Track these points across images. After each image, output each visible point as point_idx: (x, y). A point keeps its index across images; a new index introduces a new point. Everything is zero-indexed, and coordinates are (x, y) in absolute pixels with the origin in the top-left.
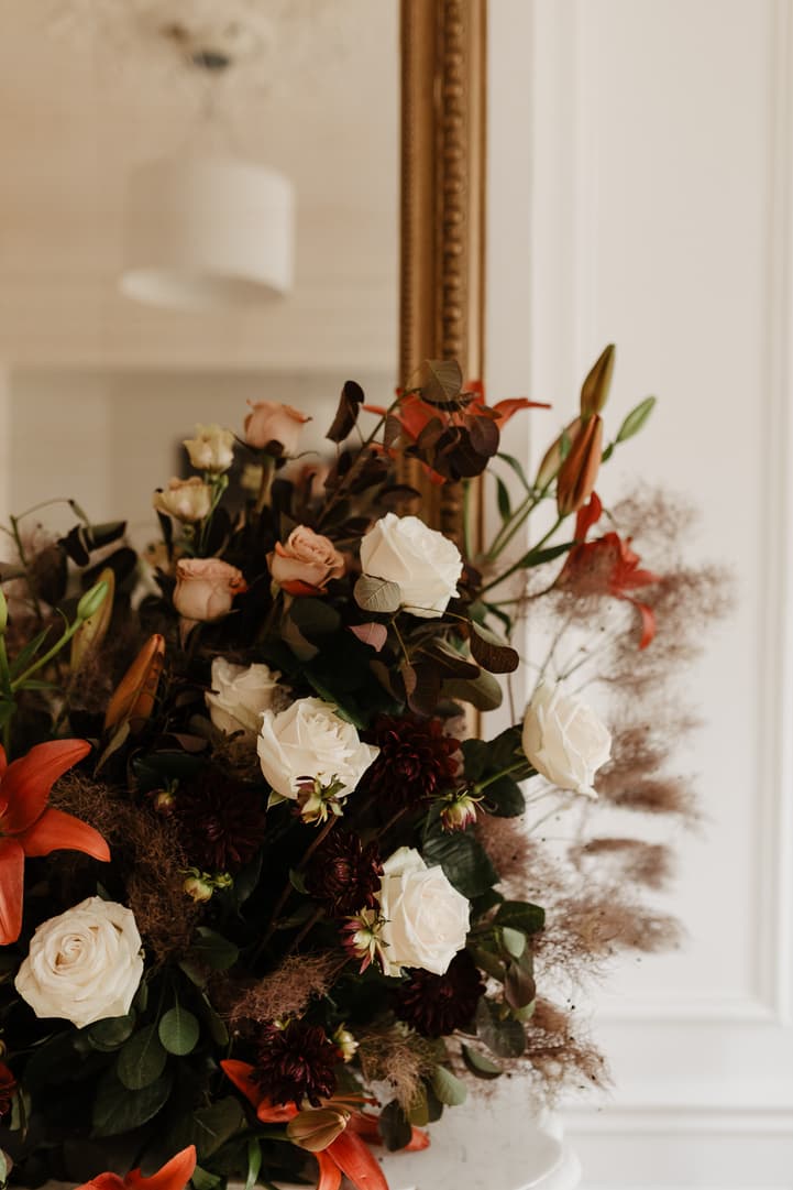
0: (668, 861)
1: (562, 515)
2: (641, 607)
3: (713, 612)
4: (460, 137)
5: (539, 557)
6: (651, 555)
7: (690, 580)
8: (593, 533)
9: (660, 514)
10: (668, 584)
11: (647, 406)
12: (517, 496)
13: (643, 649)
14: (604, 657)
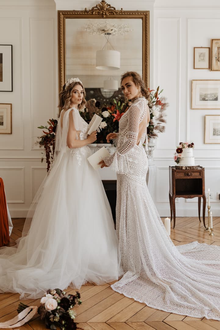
0: (165, 128)
1: (155, 98)
2: (162, 106)
3: (167, 106)
4: (147, 68)
5: (154, 102)
6: (163, 102)
7: (166, 104)
8: (158, 100)
9: (164, 99)
10: (164, 104)
11: (163, 90)
12: (152, 98)
13: (162, 109)
14: (159, 110)
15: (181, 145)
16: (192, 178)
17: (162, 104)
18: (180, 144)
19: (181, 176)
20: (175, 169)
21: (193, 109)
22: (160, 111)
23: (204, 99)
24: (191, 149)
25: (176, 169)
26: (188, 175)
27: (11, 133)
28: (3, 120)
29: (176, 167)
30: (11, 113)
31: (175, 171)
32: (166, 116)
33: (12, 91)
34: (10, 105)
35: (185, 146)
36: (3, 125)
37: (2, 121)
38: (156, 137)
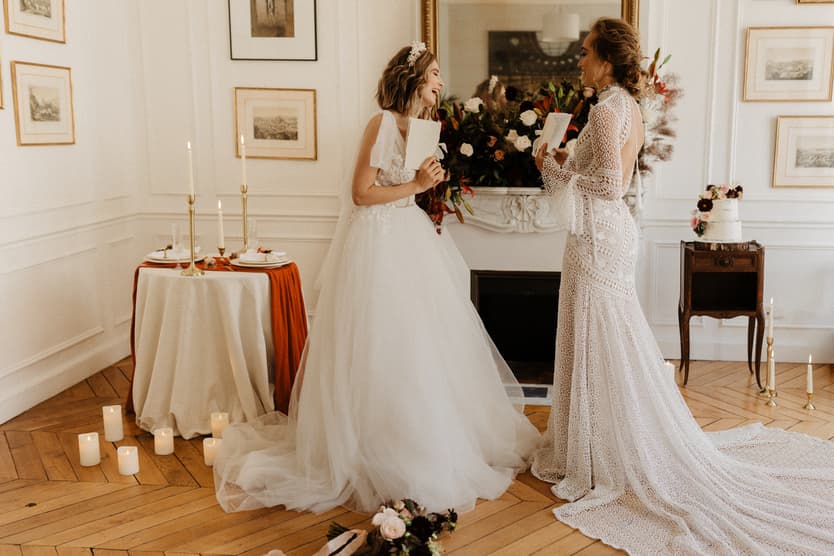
0: (672, 149)
1: (652, 78)
2: (667, 96)
3: (679, 97)
6: (669, 87)
7: (676, 91)
8: (658, 81)
9: (672, 78)
10: (672, 92)
11: (669, 57)
13: (666, 104)
14: (660, 106)
15: (710, 192)
16: (732, 270)
17: (667, 91)
18: (709, 188)
19: (706, 265)
20: (692, 248)
21: (748, 101)
22: (661, 109)
23: (776, 77)
24: (734, 202)
25: (696, 248)
26: (722, 263)
27: (316, 158)
28: (296, 128)
29: (695, 243)
30: (315, 111)
31: (693, 253)
32: (676, 119)
33: (316, 60)
34: (312, 93)
35: (720, 194)
36: (297, 139)
37: (294, 130)
38: (648, 172)
